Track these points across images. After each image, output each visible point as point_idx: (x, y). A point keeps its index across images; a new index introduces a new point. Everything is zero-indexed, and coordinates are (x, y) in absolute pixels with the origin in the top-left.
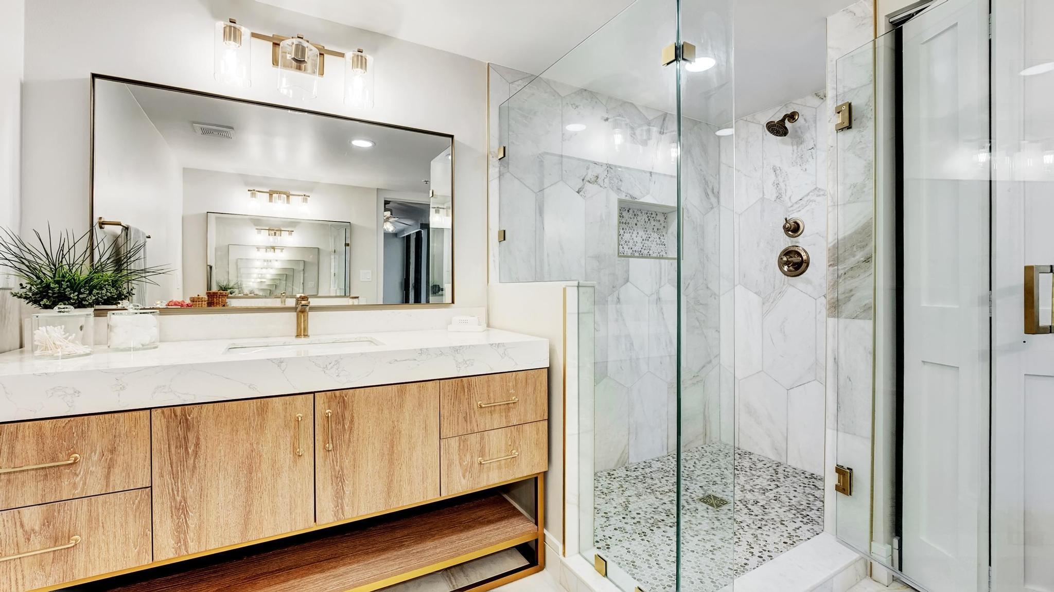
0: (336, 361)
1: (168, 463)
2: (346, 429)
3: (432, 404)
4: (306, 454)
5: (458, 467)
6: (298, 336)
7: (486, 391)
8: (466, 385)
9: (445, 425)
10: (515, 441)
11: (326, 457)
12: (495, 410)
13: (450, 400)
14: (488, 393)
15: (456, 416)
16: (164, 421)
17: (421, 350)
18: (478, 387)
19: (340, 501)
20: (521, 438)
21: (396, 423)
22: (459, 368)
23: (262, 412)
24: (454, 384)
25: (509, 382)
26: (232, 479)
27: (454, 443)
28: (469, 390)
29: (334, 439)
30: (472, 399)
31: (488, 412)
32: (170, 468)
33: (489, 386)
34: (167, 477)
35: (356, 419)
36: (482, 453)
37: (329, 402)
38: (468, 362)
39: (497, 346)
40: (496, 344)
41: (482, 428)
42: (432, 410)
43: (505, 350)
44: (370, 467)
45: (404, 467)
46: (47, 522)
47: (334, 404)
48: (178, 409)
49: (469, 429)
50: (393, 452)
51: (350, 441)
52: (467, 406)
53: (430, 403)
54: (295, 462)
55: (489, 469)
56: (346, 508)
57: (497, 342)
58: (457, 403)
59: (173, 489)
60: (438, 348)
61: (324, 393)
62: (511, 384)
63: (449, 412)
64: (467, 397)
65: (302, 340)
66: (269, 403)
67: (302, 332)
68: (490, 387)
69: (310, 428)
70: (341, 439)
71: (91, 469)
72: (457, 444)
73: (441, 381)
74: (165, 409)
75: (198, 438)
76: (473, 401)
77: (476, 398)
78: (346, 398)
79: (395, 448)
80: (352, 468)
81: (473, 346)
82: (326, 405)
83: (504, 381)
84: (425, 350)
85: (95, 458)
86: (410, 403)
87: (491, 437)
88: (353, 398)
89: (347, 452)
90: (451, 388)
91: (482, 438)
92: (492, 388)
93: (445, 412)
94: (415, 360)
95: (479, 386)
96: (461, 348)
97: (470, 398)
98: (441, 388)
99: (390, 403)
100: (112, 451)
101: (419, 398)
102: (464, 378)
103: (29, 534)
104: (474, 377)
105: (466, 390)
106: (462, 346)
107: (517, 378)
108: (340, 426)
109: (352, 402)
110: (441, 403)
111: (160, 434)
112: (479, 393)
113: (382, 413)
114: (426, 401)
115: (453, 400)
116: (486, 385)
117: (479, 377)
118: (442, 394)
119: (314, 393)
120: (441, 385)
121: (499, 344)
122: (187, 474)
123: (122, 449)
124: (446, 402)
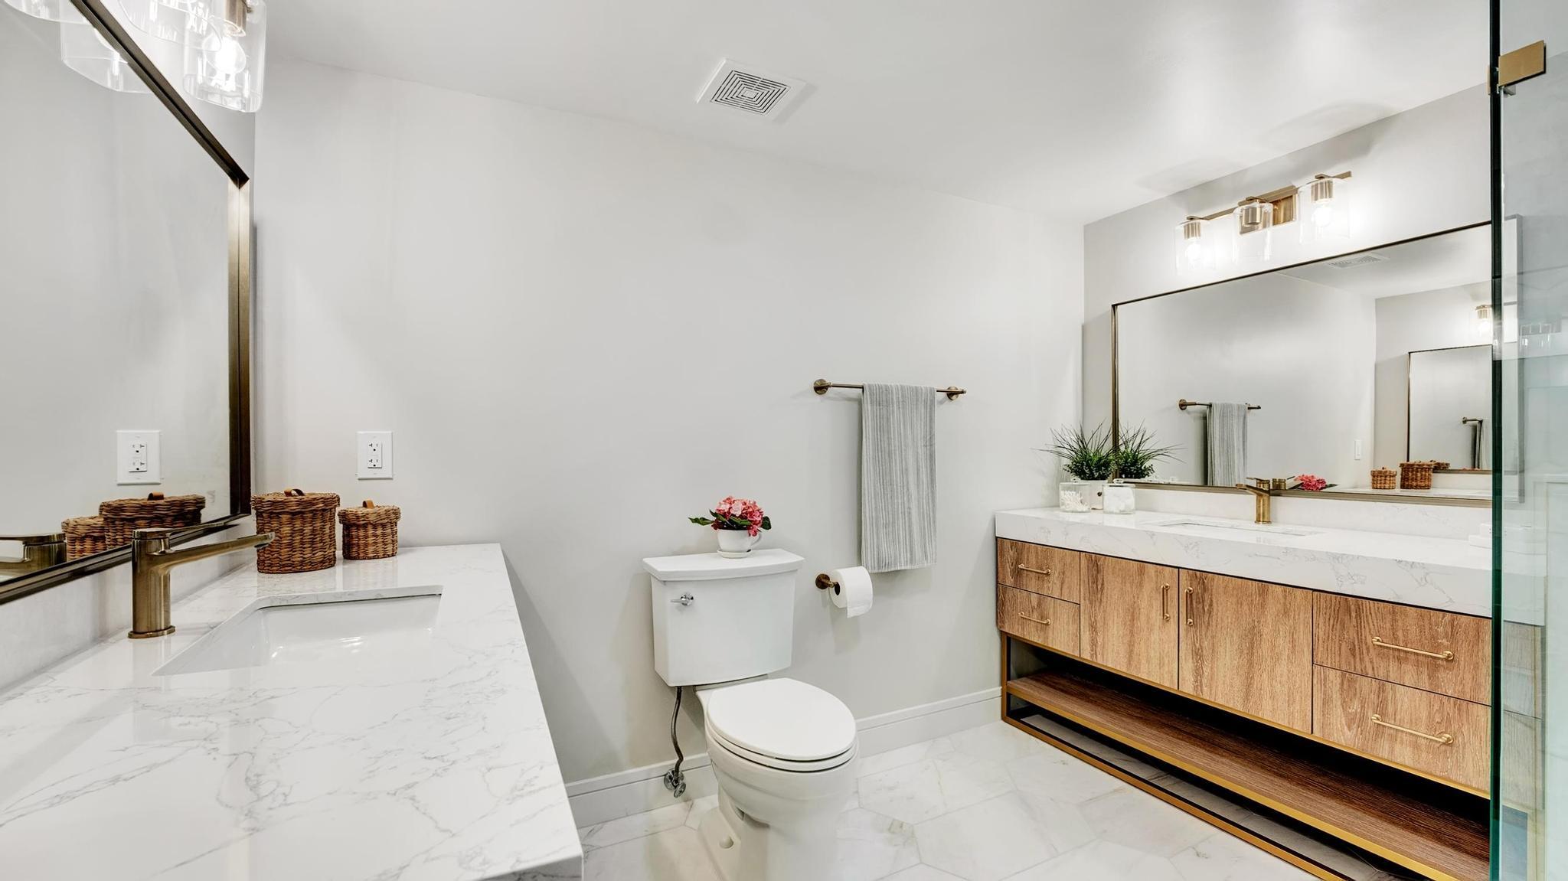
0: (1196, 543)
1: (1088, 591)
2: (1206, 611)
3: (1302, 619)
4: (1172, 620)
5: (1340, 710)
6: (1258, 521)
7: (1388, 625)
8: (1353, 607)
9: (1321, 649)
10: (1449, 720)
11: (1187, 631)
12: (1407, 659)
13: (1327, 620)
14: (1394, 629)
15: (1337, 642)
16: (1086, 562)
17: (1286, 548)
18: (1373, 615)
19: (1199, 677)
20: (1465, 722)
21: (1256, 623)
22: (1341, 583)
23: (1141, 572)
24: (1333, 601)
25: (1437, 625)
26: (1122, 620)
27: (1334, 677)
28: (1358, 615)
29: (1195, 617)
30: (1363, 629)
31: (1394, 657)
32: (1089, 596)
33: (1394, 620)
34: (1087, 602)
35: (1215, 605)
36: (1381, 709)
37: (1191, 580)
38: (1355, 578)
39: (1410, 567)
40: (1407, 562)
41: (1381, 674)
42: (1302, 626)
43: (1427, 574)
44: (1227, 658)
45: (1265, 675)
46: (1039, 604)
47: (1195, 583)
48: (1093, 556)
49: (1358, 668)
50: (1253, 654)
51: (1209, 623)
52: (1355, 635)
53: (1299, 615)
54: (1163, 624)
55: (1393, 739)
56: (1205, 689)
57: (1410, 560)
58: (1338, 627)
59: (1090, 611)
60: (1310, 551)
61: (1186, 570)
62: (1441, 629)
63: (1327, 635)
64: (1355, 624)
65: (1261, 526)
66: (1146, 568)
67: (1263, 518)
68: (1396, 621)
69: (1175, 599)
70: (1201, 619)
71: (1055, 581)
72: (1339, 680)
73: (1316, 593)
74: (1087, 554)
75: (1103, 581)
76: (1366, 632)
77: (1370, 630)
78: (1205, 581)
79: (1255, 651)
80: (1211, 652)
81: (1364, 557)
82: (1189, 583)
83: (1427, 622)
85: (1056, 575)
86: (1273, 607)
87: (1398, 695)
88: (1212, 583)
89: (1205, 634)
90: (1330, 605)
91: (1381, 690)
92: (1400, 623)
93: (1321, 633)
94: (1279, 559)
95: (1376, 615)
96: (1344, 557)
97: (1359, 627)
98: (1315, 600)
99: (1250, 599)
100: (1064, 573)
101: (1285, 604)
102: (1350, 598)
103: (1033, 608)
104: (1367, 601)
105: (1353, 615)
106: (1344, 554)
107: (1456, 623)
108: (1200, 606)
109: (1211, 586)
110: (1314, 620)
111: (1084, 571)
112: (1376, 625)
113: (1241, 607)
114: (1294, 611)
115: (1332, 621)
116: (1389, 617)
117: (1376, 602)
118: (1315, 608)
119: (1179, 568)
120: (1315, 597)
121: (1413, 563)
122: (1098, 604)
123: (1068, 574)
124: (1322, 621)
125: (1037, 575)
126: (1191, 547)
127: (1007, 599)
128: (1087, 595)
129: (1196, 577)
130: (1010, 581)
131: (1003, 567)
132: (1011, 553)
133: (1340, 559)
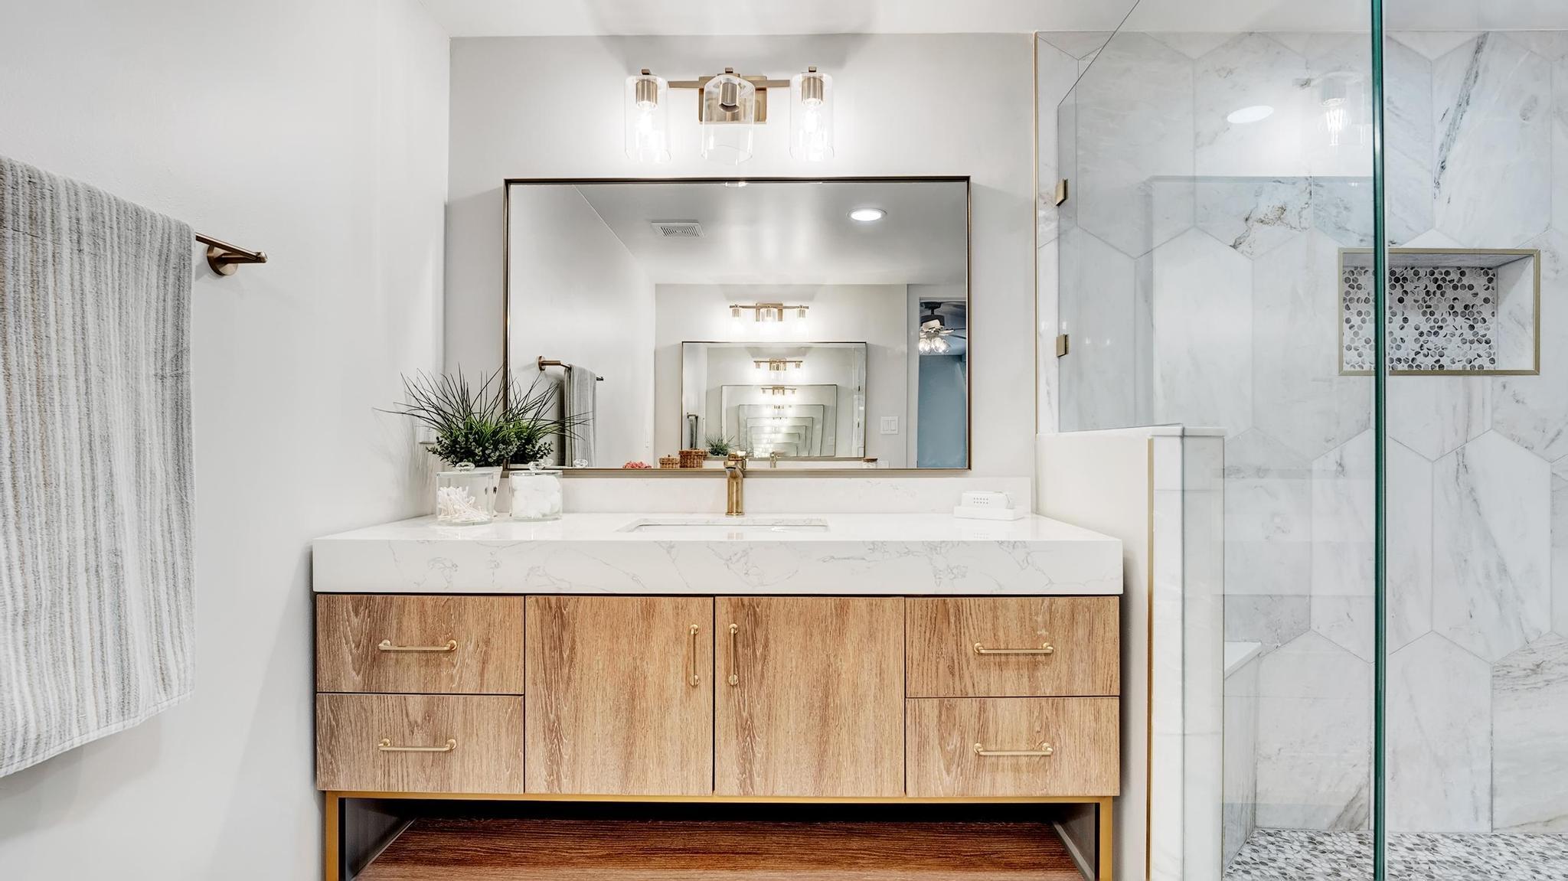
0: (744, 551)
1: (541, 667)
2: (758, 657)
3: (892, 638)
4: (702, 684)
5: (937, 752)
6: (729, 512)
7: (989, 625)
8: (952, 611)
9: (915, 675)
10: (1047, 726)
11: (729, 695)
12: (1007, 663)
13: (923, 633)
14: (995, 628)
15: (934, 662)
16: (538, 612)
17: (873, 543)
18: (974, 616)
19: (747, 765)
20: (1062, 723)
21: (832, 659)
22: (938, 580)
23: (648, 614)
24: (930, 605)
25: (1037, 614)
26: (611, 703)
27: (930, 708)
28: (958, 620)
29: (741, 669)
30: (963, 636)
31: (995, 664)
32: (544, 675)
33: (996, 617)
34: (540, 686)
35: (771, 644)
36: (982, 735)
37: (735, 612)
38: (955, 571)
39: (1011, 547)
40: (1009, 542)
41: (982, 690)
42: (892, 648)
43: (1029, 554)
44: (791, 721)
45: (844, 732)
46: (428, 716)
47: (741, 615)
48: (553, 599)
49: (958, 689)
50: (827, 706)
51: (762, 675)
52: (954, 647)
53: (888, 634)
54: (688, 694)
55: (995, 768)
56: (756, 779)
57: (1013, 540)
58: (935, 640)
59: (546, 703)
60: (903, 542)
61: (727, 597)
62: (1040, 619)
63: (922, 654)
64: (953, 631)
65: (735, 519)
66: (657, 604)
67: (735, 506)
68: (997, 618)
69: (709, 648)
70: (751, 672)
71: (467, 661)
72: (936, 712)
73: (908, 599)
74: (539, 597)
75: (574, 641)
76: (965, 640)
77: (970, 635)
78: (758, 610)
79: (831, 700)
80: (766, 719)
81: (964, 542)
82: (731, 617)
83: (1027, 612)
84: (880, 545)
85: (471, 648)
86: (855, 630)
87: (999, 710)
88: (768, 611)
89: (758, 692)
90: (925, 613)
91: (982, 710)
92: (1001, 620)
93: (915, 653)
94: (864, 559)
95: (977, 615)
96: (943, 545)
97: (959, 634)
98: (908, 611)
99: (824, 624)
100: (487, 642)
101: (870, 622)
102: (948, 599)
103: (413, 725)
104: (967, 598)
105: (952, 620)
106: (944, 542)
107: (1053, 608)
108: (749, 652)
109: (767, 616)
110: (907, 636)
111: (533, 628)
112: (976, 627)
113: (811, 639)
114: (883, 630)
115: (928, 634)
116: (990, 615)
117: (976, 598)
118: (908, 621)
119: (713, 596)
120: (908, 605)
121: (1015, 542)
122: (562, 686)
123: (496, 641)
124: (916, 635)
125: (424, 657)
126: (734, 559)
127: (342, 722)
128: (541, 674)
129: (743, 605)
130: (351, 680)
131: (334, 655)
132: (355, 621)
133: (938, 549)
